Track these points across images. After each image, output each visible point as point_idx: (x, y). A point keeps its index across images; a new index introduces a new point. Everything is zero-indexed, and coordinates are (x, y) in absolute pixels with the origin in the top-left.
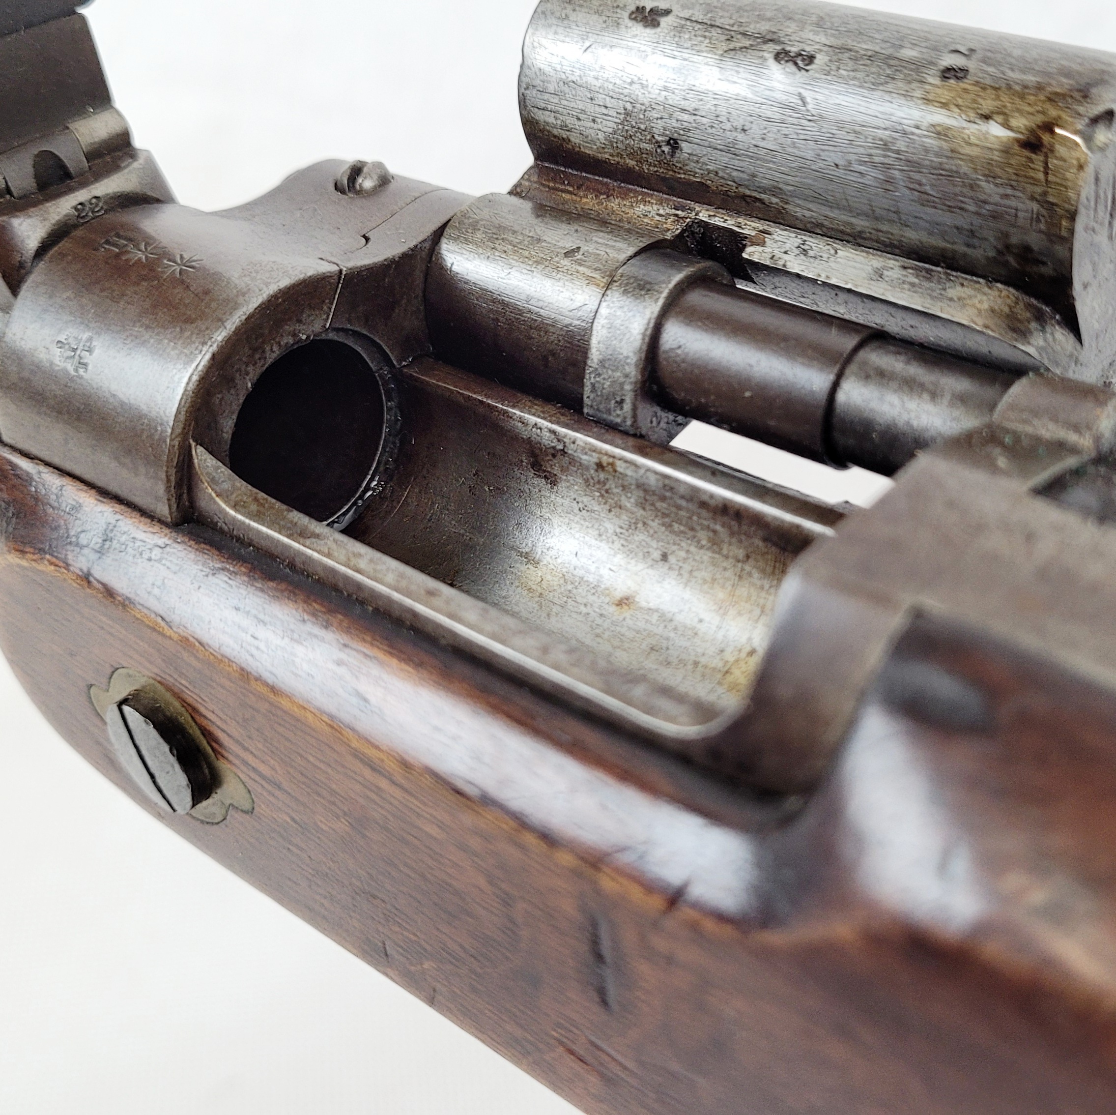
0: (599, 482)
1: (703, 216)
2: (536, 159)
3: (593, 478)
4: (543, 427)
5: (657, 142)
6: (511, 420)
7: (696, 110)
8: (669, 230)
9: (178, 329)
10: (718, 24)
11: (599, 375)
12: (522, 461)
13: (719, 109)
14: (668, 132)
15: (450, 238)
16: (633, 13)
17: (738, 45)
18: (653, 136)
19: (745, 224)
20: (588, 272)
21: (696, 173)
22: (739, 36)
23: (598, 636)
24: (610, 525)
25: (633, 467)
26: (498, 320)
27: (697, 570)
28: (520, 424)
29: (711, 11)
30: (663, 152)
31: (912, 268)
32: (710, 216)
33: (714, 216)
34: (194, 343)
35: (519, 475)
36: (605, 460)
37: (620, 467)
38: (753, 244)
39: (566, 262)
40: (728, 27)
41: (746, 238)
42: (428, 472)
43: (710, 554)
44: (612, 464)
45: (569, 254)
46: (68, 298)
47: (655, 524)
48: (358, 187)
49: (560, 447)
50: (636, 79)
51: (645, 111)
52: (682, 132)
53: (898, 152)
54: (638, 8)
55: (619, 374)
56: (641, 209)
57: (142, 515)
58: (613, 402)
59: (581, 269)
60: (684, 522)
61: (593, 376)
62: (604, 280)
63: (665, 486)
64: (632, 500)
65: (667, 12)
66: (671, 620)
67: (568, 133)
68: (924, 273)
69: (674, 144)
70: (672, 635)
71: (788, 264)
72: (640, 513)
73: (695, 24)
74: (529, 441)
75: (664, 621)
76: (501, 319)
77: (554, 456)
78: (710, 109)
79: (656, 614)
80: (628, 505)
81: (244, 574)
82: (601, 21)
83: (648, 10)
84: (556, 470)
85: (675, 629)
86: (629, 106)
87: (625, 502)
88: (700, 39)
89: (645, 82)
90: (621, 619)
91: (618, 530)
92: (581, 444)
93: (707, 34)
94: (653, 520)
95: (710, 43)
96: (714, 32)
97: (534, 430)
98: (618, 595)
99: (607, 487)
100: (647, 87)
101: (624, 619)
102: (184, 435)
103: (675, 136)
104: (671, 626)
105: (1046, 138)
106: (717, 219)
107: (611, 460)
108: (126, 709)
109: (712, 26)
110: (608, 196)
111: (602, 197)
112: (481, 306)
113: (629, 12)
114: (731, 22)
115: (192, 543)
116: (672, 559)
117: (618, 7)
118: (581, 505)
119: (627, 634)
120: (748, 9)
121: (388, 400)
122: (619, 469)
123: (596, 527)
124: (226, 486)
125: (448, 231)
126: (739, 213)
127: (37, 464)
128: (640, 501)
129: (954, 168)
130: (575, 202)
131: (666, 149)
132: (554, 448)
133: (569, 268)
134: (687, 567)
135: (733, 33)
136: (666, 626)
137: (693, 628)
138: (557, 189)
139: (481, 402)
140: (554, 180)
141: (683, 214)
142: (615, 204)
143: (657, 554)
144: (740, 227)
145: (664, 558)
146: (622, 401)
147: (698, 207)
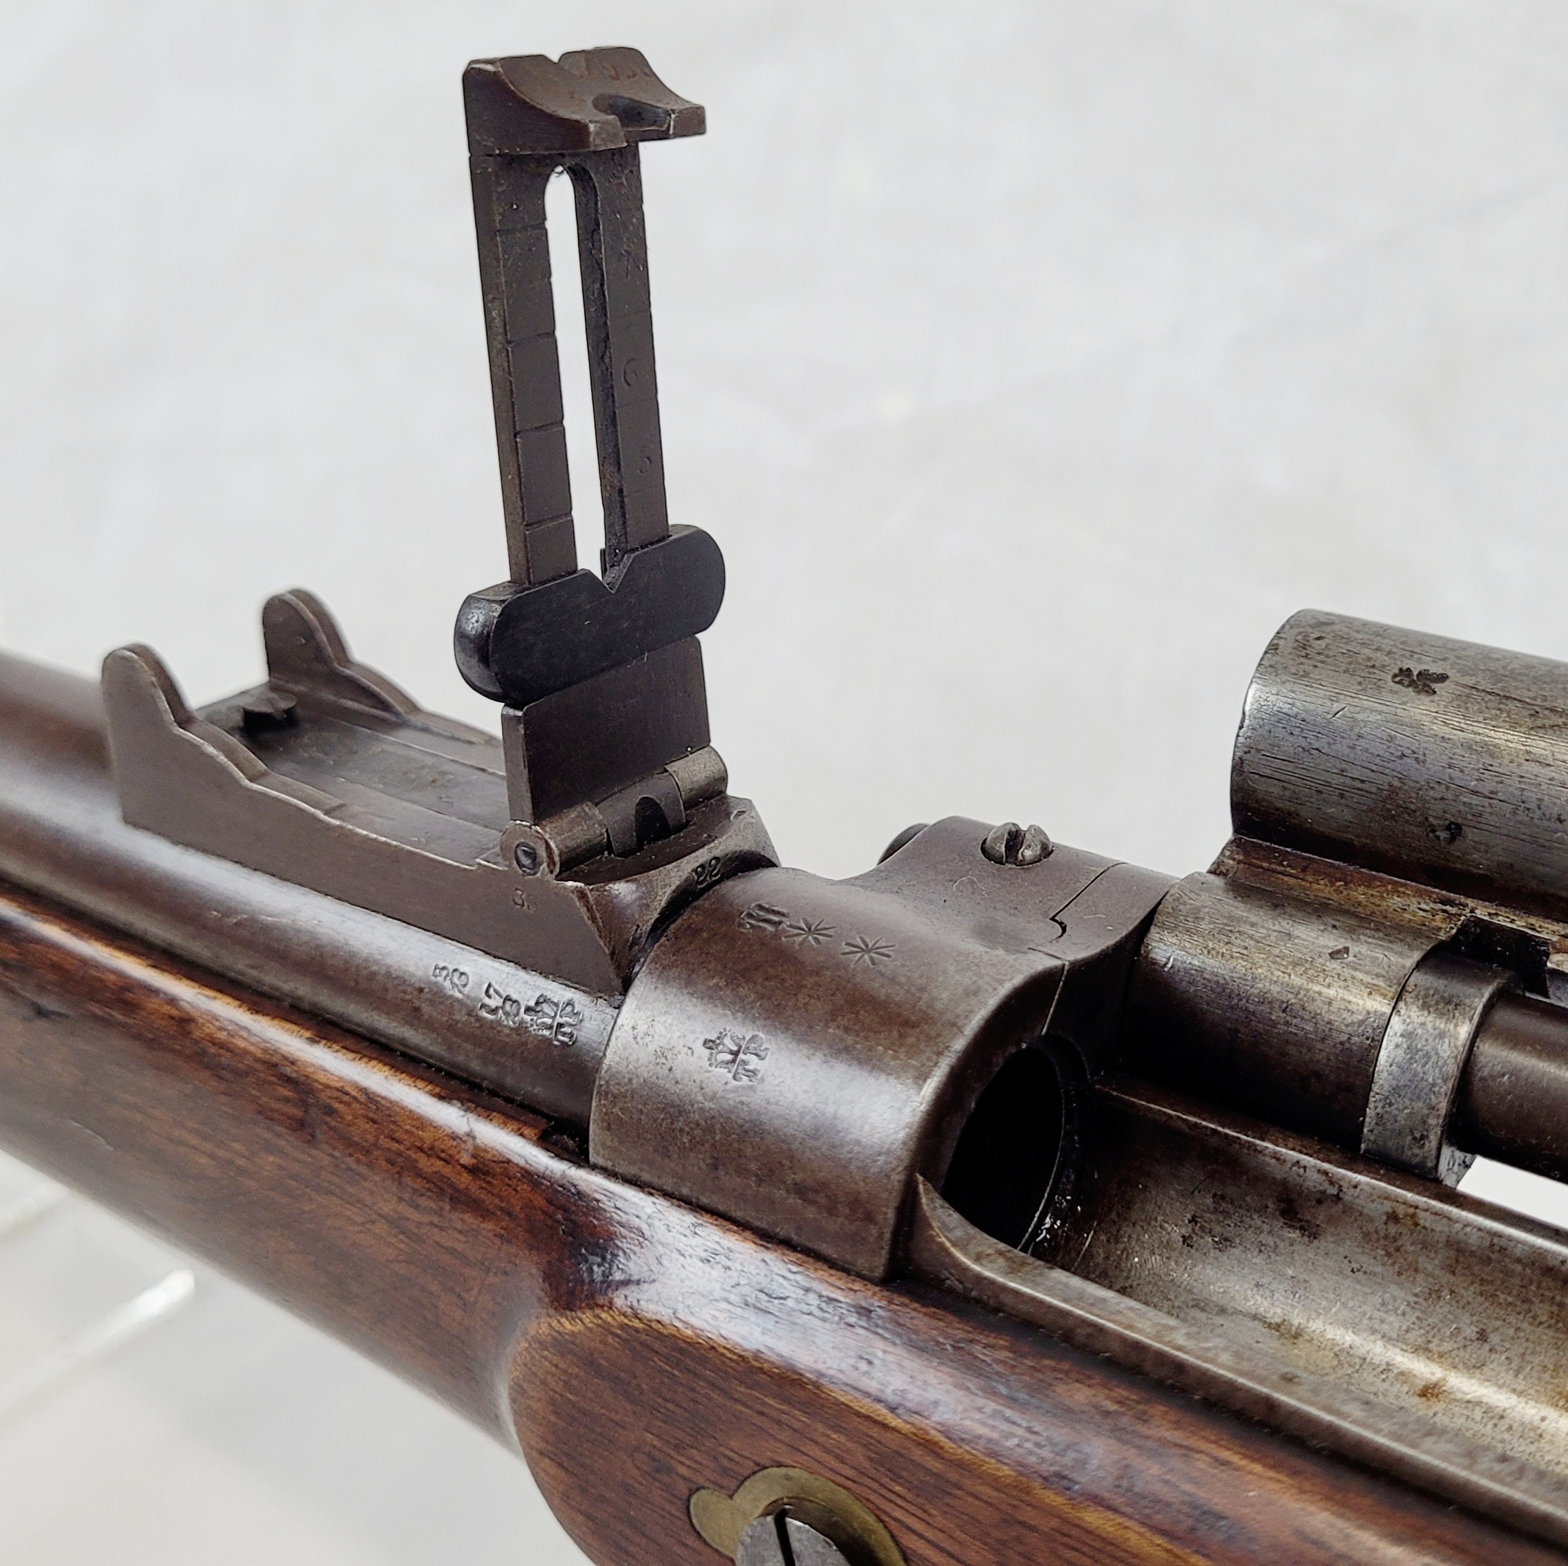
0: (1386, 1237)
1: (1482, 912)
2: (1237, 830)
3: (1377, 1232)
4: (1307, 1165)
5: (1431, 825)
6: (1260, 1156)
7: (1492, 792)
8: (1441, 928)
9: (895, 1033)
10: (1513, 696)
11: (1391, 1104)
12: (1267, 1207)
13: (1525, 793)
14: (1448, 816)
15: (1163, 927)
16: (1395, 676)
17: (1547, 723)
18: (1427, 819)
19: (1540, 927)
20: (1367, 979)
21: (1481, 861)
22: (1547, 712)
24: (1399, 1294)
25: (1445, 1220)
26: (1238, 1031)
27: (1533, 1353)
28: (1273, 1161)
29: (1501, 681)
30: (1438, 837)
32: (1490, 914)
33: (1497, 914)
34: (924, 1052)
35: (1259, 1223)
36: (1401, 1210)
37: (1425, 1219)
38: (1558, 951)
39: (1334, 965)
40: (1528, 700)
41: (1545, 942)
42: (1118, 1215)
43: (1551, 1333)
44: (1413, 1216)
45: (1334, 955)
46: (717, 985)
47: (1468, 1294)
48: (1020, 857)
49: (1334, 1191)
50: (1407, 752)
51: (1420, 790)
52: (1470, 817)
54: (1401, 670)
55: (1420, 1104)
56: (1396, 901)
57: (831, 1267)
58: (1409, 1138)
59: (1359, 975)
60: (1514, 1292)
61: (1380, 1105)
62: (1393, 990)
63: (1492, 1245)
64: (1436, 1262)
65: (1443, 678)
66: (1502, 1417)
67: (1299, 807)
69: (1455, 830)
70: (1507, 1436)
72: (1446, 1278)
73: (1483, 694)
74: (1284, 1183)
75: (1492, 1418)
76: (1242, 1029)
77: (1319, 1202)
78: (1512, 793)
79: (1478, 1408)
80: (1430, 1268)
82: (1355, 682)
83: (1415, 673)
84: (1321, 1218)
85: (1510, 1428)
86: (1396, 783)
87: (1423, 1262)
88: (1494, 712)
89: (1421, 757)
90: (1431, 1414)
91: (1412, 1299)
92: (1366, 1188)
93: (1502, 706)
94: (1466, 1289)
95: (1509, 716)
96: (1511, 705)
97: (1295, 1168)
98: (1420, 1384)
99: (1399, 1243)
100: (1424, 762)
101: (1435, 1414)
102: (911, 1170)
103: (1460, 821)
104: (1503, 1425)
106: (1500, 918)
107: (1411, 1211)
108: (793, 1524)
109: (1507, 698)
110: (1346, 884)
111: (1338, 884)
112: (1214, 1012)
113: (1392, 674)
114: (1531, 694)
115: (916, 1305)
116: (1495, 1339)
117: (1373, 666)
118: (1355, 1266)
120: (1548, 680)
121: (1067, 1123)
122: (1422, 1222)
123: (1378, 1293)
124: (959, 1233)
125: (1159, 918)
126: (1530, 913)
127: (651, 1194)
128: (1448, 1262)
130: (1304, 888)
131: (1443, 835)
132: (1323, 1192)
133: (1340, 971)
134: (1518, 1347)
135: (1538, 709)
136: (1496, 1425)
137: (1534, 1429)
138: (1273, 871)
139: (1214, 1131)
140: (1267, 859)
141: (1453, 910)
142: (1359, 894)
143: (1471, 1332)
144: (1534, 929)
145: (1482, 1336)
146: (1422, 1137)
147: (1471, 903)
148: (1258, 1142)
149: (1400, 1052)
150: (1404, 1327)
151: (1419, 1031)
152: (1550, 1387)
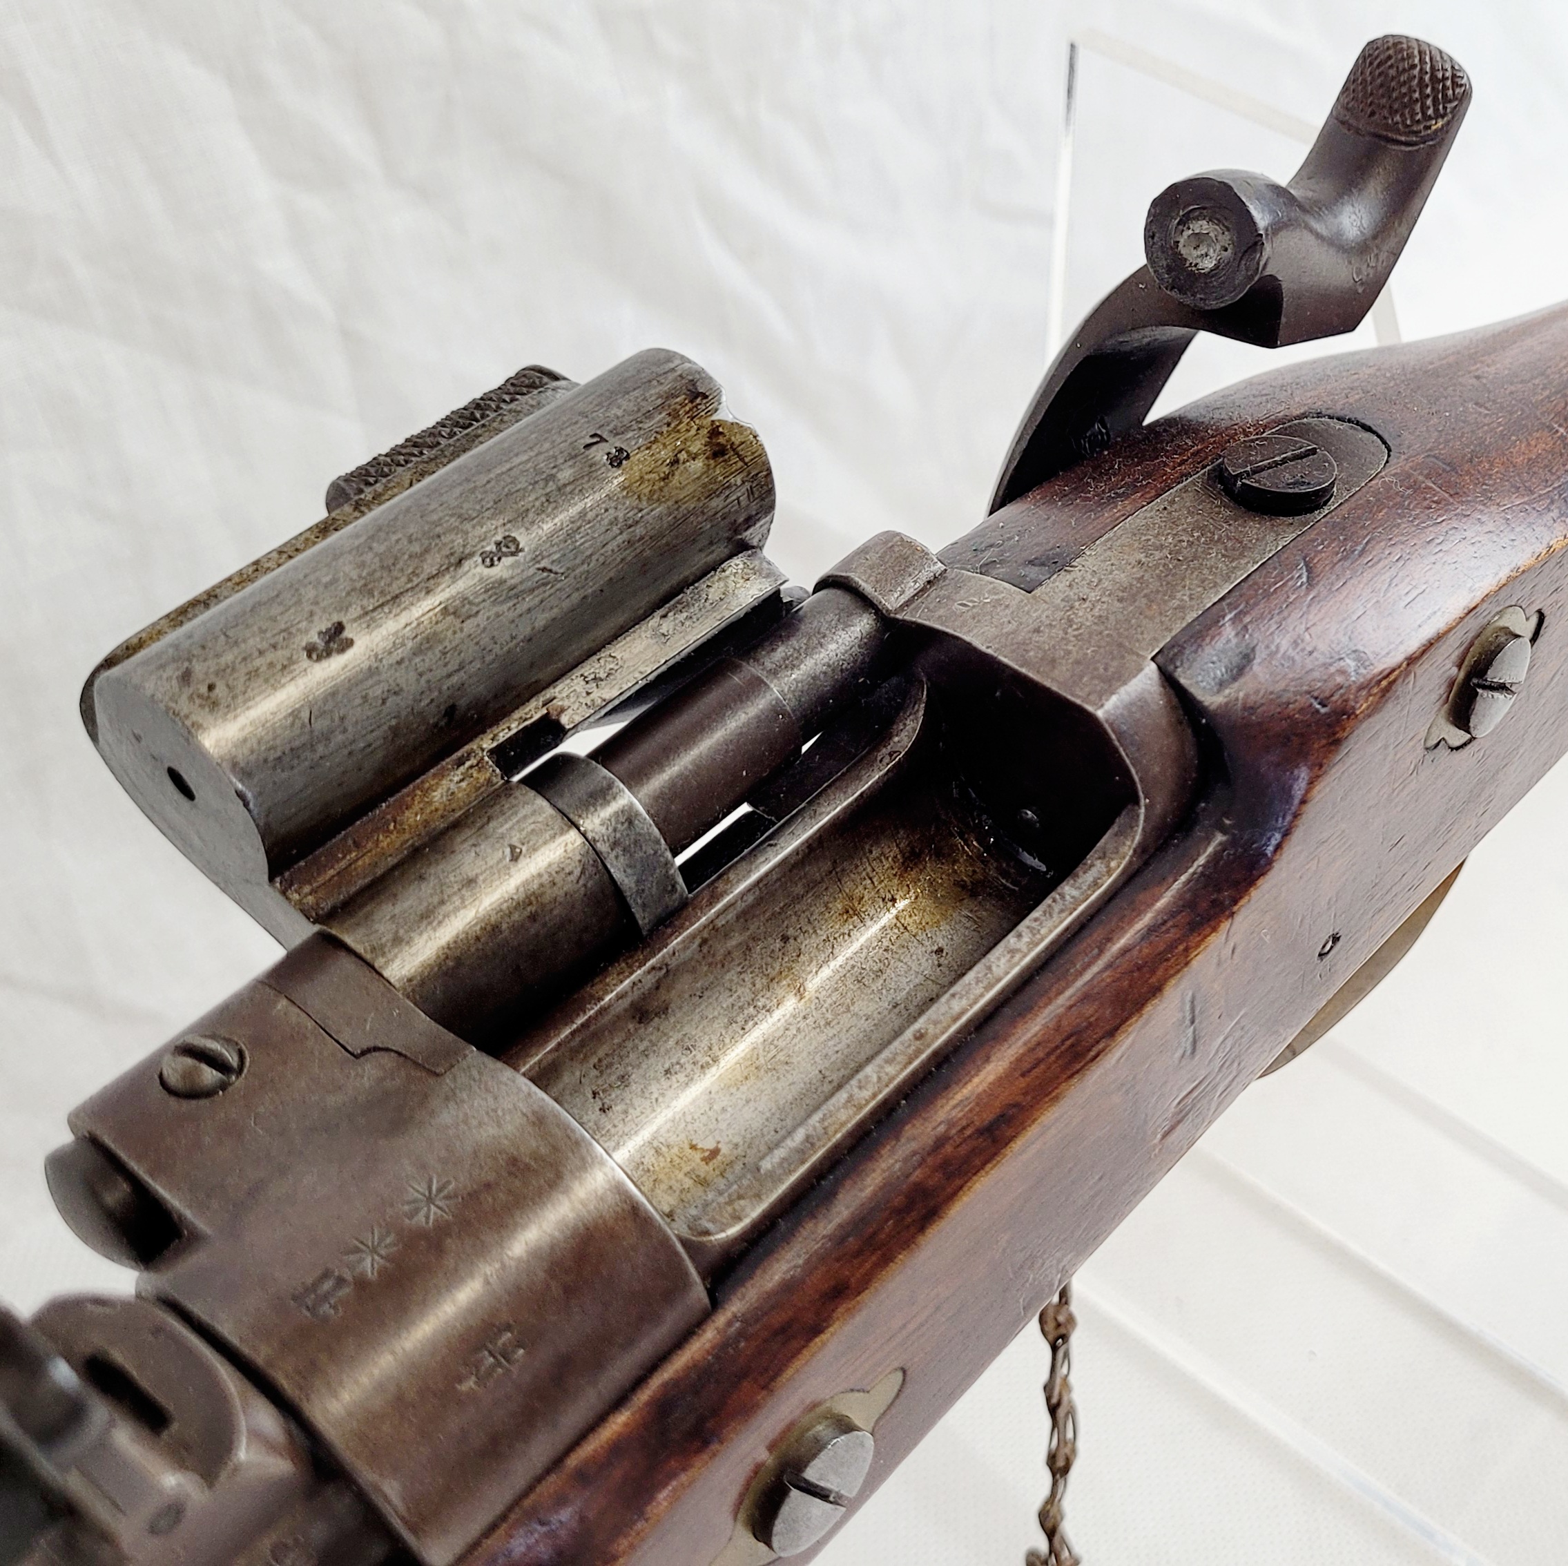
0: (704, 958)
1: (488, 743)
3: (698, 962)
4: (640, 978)
5: (433, 725)
6: (609, 1009)
7: (460, 663)
10: (397, 592)
11: (643, 890)
12: (629, 1031)
13: (481, 643)
14: (441, 707)
16: (310, 656)
18: (428, 724)
19: (526, 714)
22: (432, 582)
23: (828, 1024)
24: (732, 975)
27: (812, 914)
28: (619, 1001)
30: (441, 726)
31: (670, 611)
32: (492, 739)
33: (496, 735)
35: (632, 1044)
36: (706, 933)
37: (719, 922)
38: (558, 716)
40: (409, 585)
41: (545, 717)
44: (714, 927)
45: (514, 856)
49: (663, 971)
50: (385, 695)
51: (413, 710)
52: (457, 693)
53: (642, 538)
54: (307, 649)
56: (438, 796)
61: (637, 899)
64: (736, 935)
65: (339, 626)
68: (680, 607)
69: (450, 711)
71: (604, 696)
72: (746, 936)
73: (379, 610)
74: (632, 1004)
77: (659, 988)
78: (473, 651)
81: (816, 1225)
82: (292, 688)
83: (319, 642)
84: (664, 995)
86: (394, 722)
87: (731, 945)
89: (397, 689)
90: (816, 1001)
91: (739, 969)
92: (678, 947)
96: (406, 598)
97: (635, 989)
99: (713, 952)
100: (401, 690)
101: (817, 998)
103: (451, 702)
105: (721, 440)
106: (501, 735)
107: (711, 926)
109: (396, 596)
110: (393, 823)
113: (305, 658)
116: (791, 932)
118: (700, 993)
119: (834, 999)
122: (719, 925)
123: (722, 990)
126: (509, 712)
129: (685, 512)
131: (444, 722)
132: (657, 981)
134: (803, 921)
135: (424, 585)
141: (473, 761)
142: (413, 817)
143: (778, 944)
144: (526, 720)
145: (785, 939)
146: (673, 886)
147: (473, 745)
148: (602, 1003)
149: (621, 859)
150: (751, 986)
151: (618, 835)
152: (834, 918)
